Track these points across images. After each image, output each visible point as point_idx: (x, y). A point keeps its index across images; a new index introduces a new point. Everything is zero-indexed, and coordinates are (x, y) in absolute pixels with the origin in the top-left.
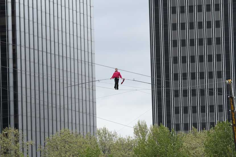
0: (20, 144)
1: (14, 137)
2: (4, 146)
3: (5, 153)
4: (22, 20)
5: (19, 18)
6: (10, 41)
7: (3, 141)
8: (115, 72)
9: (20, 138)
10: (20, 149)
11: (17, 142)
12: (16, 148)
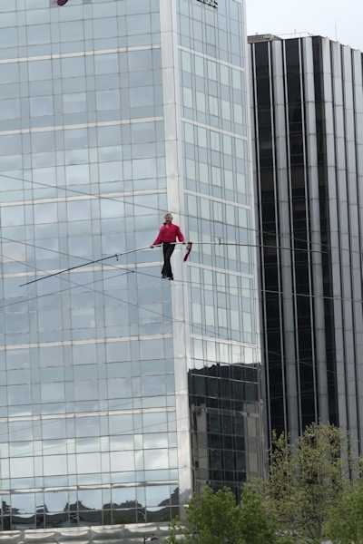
0: (342, 461)
1: (329, 445)
2: (307, 467)
3: (310, 482)
4: (342, 175)
5: (333, 169)
6: (316, 226)
7: (305, 456)
8: (165, 224)
9: (344, 447)
10: (343, 473)
11: (336, 456)
12: (335, 470)
